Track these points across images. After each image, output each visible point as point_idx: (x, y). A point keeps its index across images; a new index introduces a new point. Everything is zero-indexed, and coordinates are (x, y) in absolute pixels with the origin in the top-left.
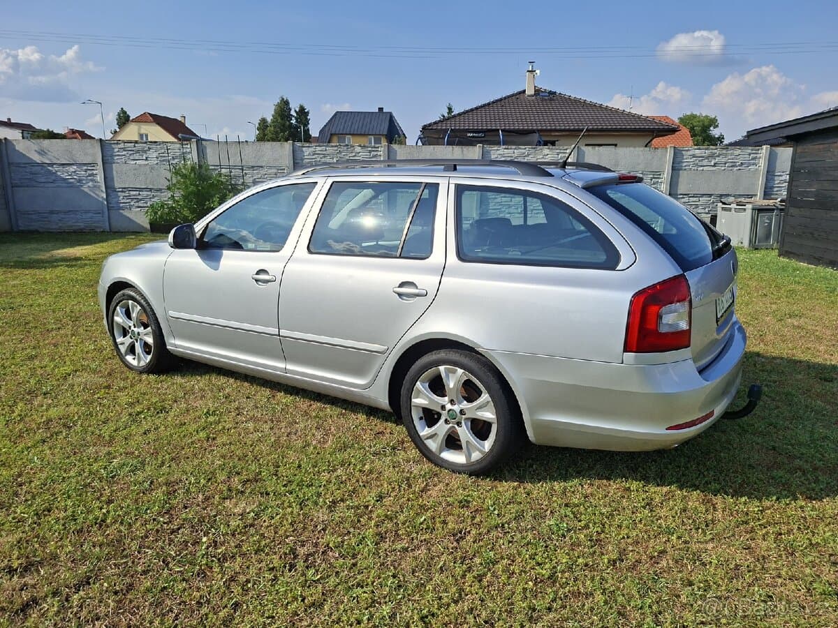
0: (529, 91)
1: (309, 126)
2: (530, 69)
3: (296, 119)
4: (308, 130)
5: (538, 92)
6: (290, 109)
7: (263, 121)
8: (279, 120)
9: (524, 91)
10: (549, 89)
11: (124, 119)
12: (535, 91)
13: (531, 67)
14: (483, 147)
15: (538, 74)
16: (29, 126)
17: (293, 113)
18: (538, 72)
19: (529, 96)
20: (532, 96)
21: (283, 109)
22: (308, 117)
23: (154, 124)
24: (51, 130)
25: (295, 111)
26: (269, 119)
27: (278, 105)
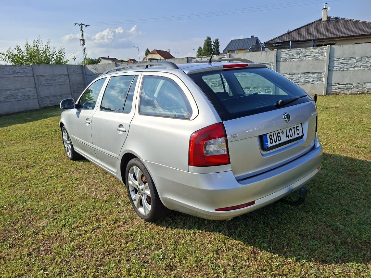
0: (324, 19)
1: (219, 48)
2: (325, 8)
3: (214, 46)
4: (219, 50)
5: (329, 19)
6: (211, 42)
7: (200, 48)
8: (207, 47)
9: (321, 19)
10: (335, 16)
11: (148, 52)
12: (327, 19)
13: (325, 6)
14: (277, 50)
15: (329, 9)
16: (115, 59)
17: (212, 43)
18: (329, 8)
19: (324, 21)
20: (325, 21)
21: (208, 42)
22: (219, 44)
23: (157, 54)
24: (122, 60)
25: (213, 42)
26: (202, 47)
27: (206, 41)
